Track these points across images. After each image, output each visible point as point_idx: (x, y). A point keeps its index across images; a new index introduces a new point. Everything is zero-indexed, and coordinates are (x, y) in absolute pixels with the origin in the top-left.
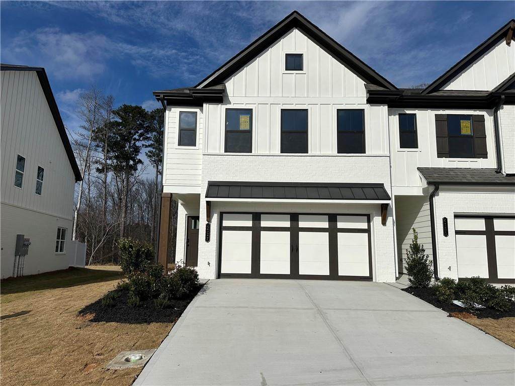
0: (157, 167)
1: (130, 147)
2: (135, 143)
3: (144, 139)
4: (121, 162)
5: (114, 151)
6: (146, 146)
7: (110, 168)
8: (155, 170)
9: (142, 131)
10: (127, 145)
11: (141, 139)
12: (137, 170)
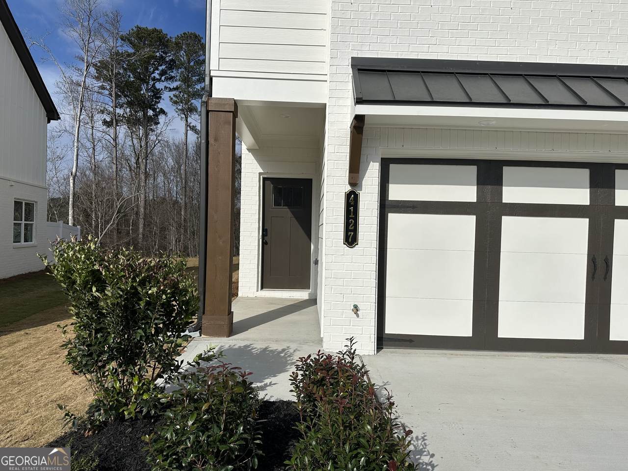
0: (186, 118)
1: (147, 90)
2: (154, 84)
3: (167, 79)
4: (136, 112)
5: (125, 96)
6: (171, 90)
7: (122, 121)
8: (183, 123)
9: (164, 67)
10: (144, 87)
11: (163, 78)
12: (159, 123)
